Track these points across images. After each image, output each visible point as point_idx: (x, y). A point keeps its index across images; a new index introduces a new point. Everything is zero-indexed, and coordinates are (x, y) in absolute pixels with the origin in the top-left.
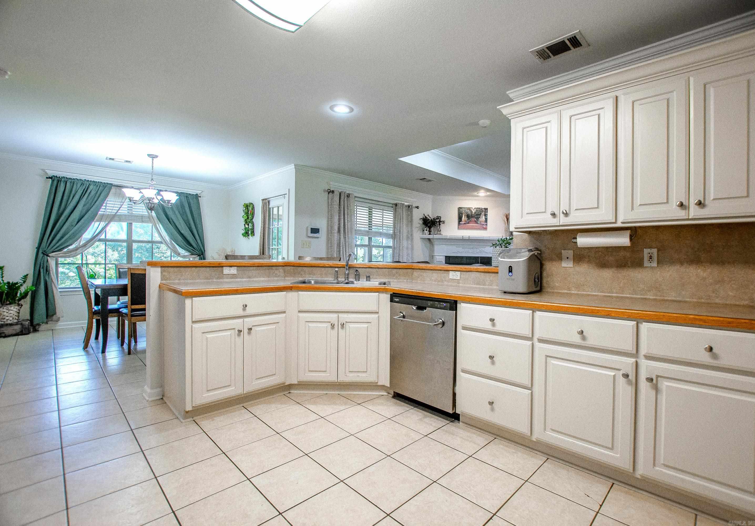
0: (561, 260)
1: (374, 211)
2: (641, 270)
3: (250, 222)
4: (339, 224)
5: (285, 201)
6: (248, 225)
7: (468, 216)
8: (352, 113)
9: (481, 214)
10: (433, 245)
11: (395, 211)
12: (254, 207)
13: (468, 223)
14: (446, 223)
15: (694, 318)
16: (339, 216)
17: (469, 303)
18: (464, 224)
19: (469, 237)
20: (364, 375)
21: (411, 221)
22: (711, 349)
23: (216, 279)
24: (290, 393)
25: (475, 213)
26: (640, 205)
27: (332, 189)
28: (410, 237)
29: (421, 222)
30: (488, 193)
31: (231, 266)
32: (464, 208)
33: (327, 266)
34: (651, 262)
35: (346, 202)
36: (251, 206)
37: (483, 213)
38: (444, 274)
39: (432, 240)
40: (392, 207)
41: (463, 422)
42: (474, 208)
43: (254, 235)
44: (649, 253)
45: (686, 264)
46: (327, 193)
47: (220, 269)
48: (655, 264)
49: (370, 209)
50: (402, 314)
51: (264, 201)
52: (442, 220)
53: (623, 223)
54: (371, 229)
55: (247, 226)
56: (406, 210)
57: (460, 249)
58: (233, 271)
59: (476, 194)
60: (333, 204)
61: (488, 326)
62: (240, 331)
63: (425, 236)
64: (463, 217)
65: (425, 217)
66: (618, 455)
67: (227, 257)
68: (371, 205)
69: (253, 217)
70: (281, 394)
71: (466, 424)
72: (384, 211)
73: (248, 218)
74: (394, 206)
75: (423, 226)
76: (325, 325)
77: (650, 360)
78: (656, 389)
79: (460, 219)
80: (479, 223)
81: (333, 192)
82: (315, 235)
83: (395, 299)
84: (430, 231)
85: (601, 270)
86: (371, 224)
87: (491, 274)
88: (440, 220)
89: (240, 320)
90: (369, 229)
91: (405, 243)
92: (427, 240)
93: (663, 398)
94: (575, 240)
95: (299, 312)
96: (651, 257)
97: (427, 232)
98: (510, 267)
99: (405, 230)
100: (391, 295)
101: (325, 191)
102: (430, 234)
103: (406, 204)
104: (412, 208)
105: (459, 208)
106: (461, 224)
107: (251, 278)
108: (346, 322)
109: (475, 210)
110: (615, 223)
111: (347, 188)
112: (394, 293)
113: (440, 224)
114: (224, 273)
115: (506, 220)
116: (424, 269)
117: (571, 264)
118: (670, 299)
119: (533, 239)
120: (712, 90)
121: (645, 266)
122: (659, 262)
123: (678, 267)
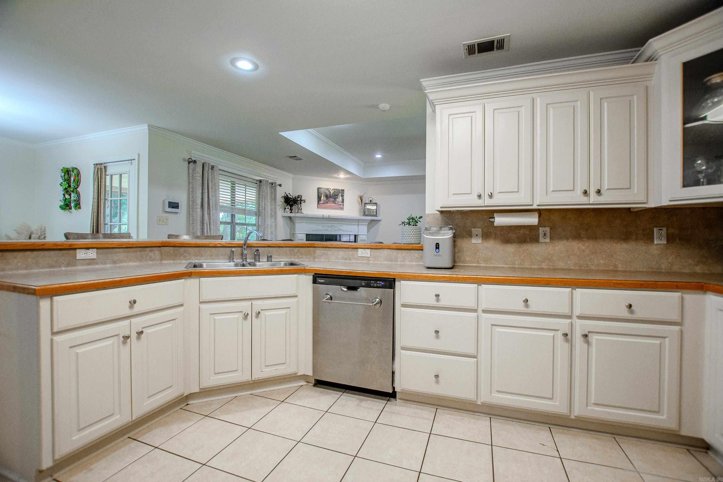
0: (471, 237)
1: (238, 186)
2: (537, 245)
3: (73, 192)
4: (202, 199)
5: (133, 168)
6: (70, 195)
7: (327, 196)
8: (255, 72)
9: (338, 195)
10: (294, 223)
11: (260, 187)
12: (79, 173)
13: (327, 203)
14: (306, 201)
15: (616, 283)
16: (203, 189)
17: (409, 280)
18: (323, 203)
19: (329, 216)
20: (283, 367)
21: (275, 199)
22: (630, 306)
23: (64, 267)
24: (187, 405)
25: (333, 193)
26: (553, 191)
27: (193, 159)
28: (274, 215)
29: (283, 200)
30: (347, 176)
31: (88, 248)
32: (324, 188)
33: (219, 245)
34: (545, 238)
35: (210, 174)
36: (75, 171)
37: (340, 194)
38: (351, 252)
39: (293, 219)
40: (257, 183)
41: (400, 399)
42: (332, 189)
43: (80, 208)
44: (544, 231)
45: (571, 240)
46: (187, 163)
47: (72, 252)
48: (548, 240)
49: (233, 183)
50: (329, 296)
51: (98, 166)
52: (303, 199)
53: (538, 205)
54: (234, 206)
55: (67, 196)
56: (270, 187)
57: (320, 228)
58: (92, 254)
59: (336, 175)
60: (195, 175)
61: (432, 301)
62: (126, 338)
63: (287, 214)
64: (323, 197)
65: (287, 195)
66: (557, 403)
67: (67, 236)
68: (233, 180)
69: (78, 186)
70: (176, 409)
71: (404, 400)
72: (247, 187)
73: (70, 186)
74: (258, 182)
75: (285, 204)
76: (236, 316)
77: (582, 319)
78: (588, 343)
79: (319, 198)
80: (337, 203)
81: (195, 162)
82: (174, 210)
83: (319, 281)
84: (291, 210)
85: (506, 245)
86: (234, 200)
87: (403, 251)
88: (301, 199)
89: (126, 322)
90: (232, 205)
91: (269, 221)
92: (288, 219)
93: (594, 349)
94: (492, 220)
95: (201, 303)
96: (545, 234)
97: (288, 210)
98: (437, 243)
99: (269, 207)
100: (313, 276)
101: (184, 160)
102: (291, 212)
103: (270, 181)
104: (275, 186)
105: (318, 188)
106: (320, 203)
107: (117, 263)
108: (262, 310)
109: (333, 191)
110: (532, 205)
111: (212, 160)
112: (315, 274)
113: (301, 203)
114: (77, 258)
115: (360, 201)
116: (329, 248)
117: (479, 241)
118: (559, 267)
119: (445, 218)
120: (606, 104)
121: (540, 241)
122: (551, 238)
123: (564, 242)
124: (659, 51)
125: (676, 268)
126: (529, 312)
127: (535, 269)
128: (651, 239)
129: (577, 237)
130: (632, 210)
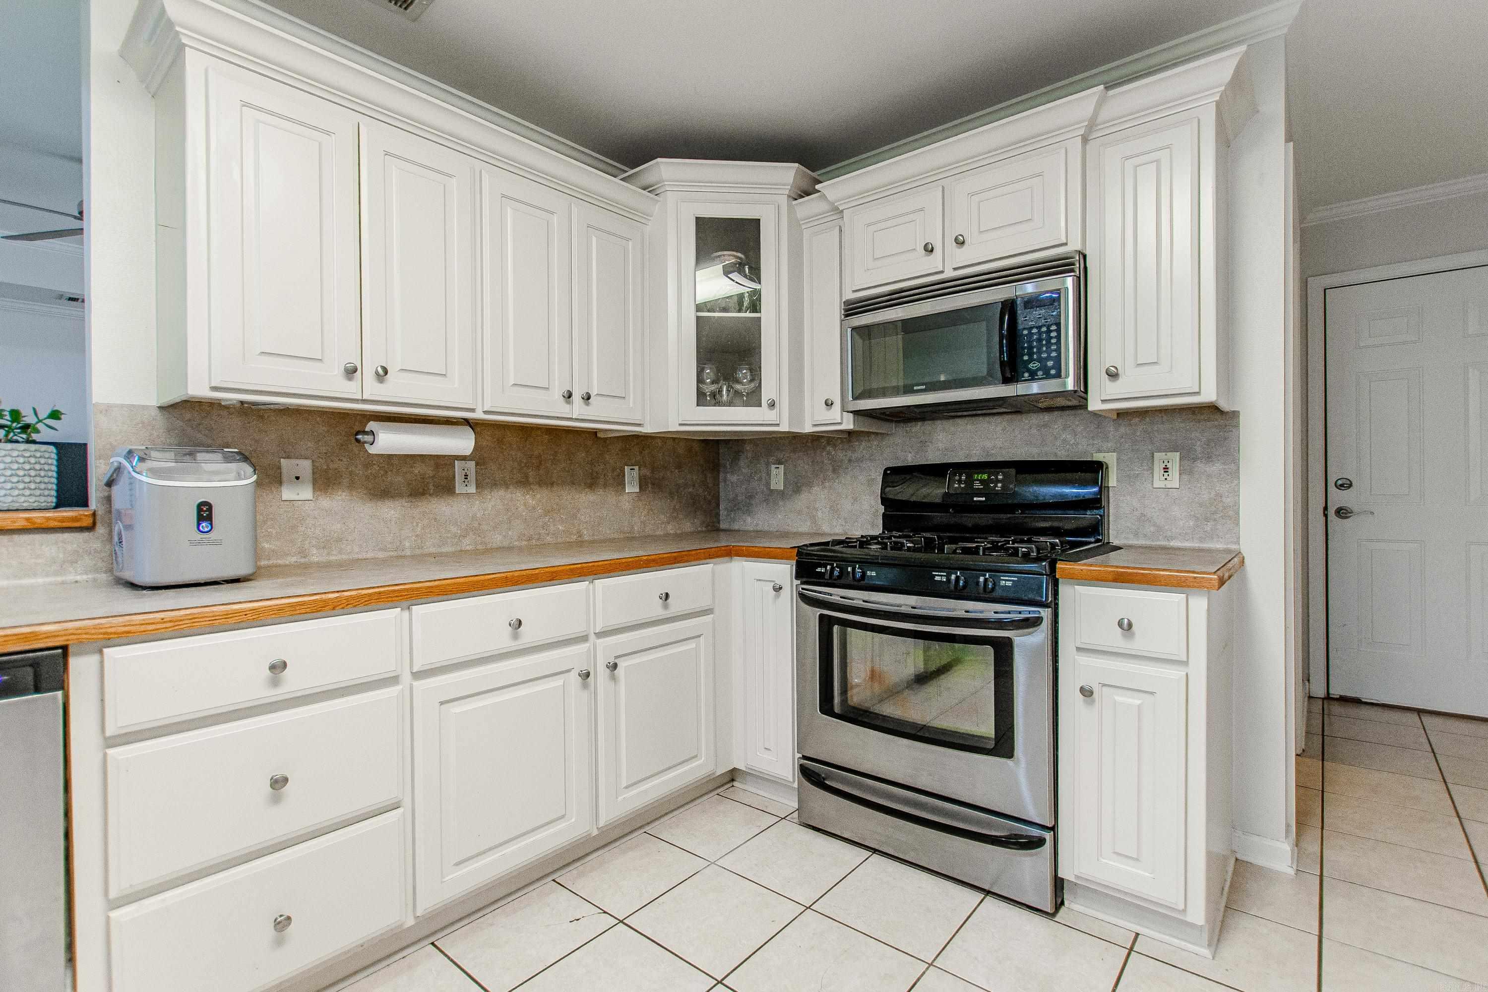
0: (281, 483)
2: (450, 500)
17: (149, 638)
22: (666, 596)
26: (514, 385)
34: (466, 486)
44: (464, 470)
48: (472, 489)
53: (485, 412)
85: (379, 503)
93: (622, 688)
94: (364, 438)
96: (467, 475)
110: (474, 410)
117: (305, 493)
118: (495, 545)
119: (179, 423)
120: (594, 239)
121: (457, 492)
122: (479, 486)
123: (502, 492)
124: (666, 183)
125: (648, 530)
126: (521, 647)
127: (446, 555)
128: (622, 484)
129: (524, 483)
130: (599, 435)
